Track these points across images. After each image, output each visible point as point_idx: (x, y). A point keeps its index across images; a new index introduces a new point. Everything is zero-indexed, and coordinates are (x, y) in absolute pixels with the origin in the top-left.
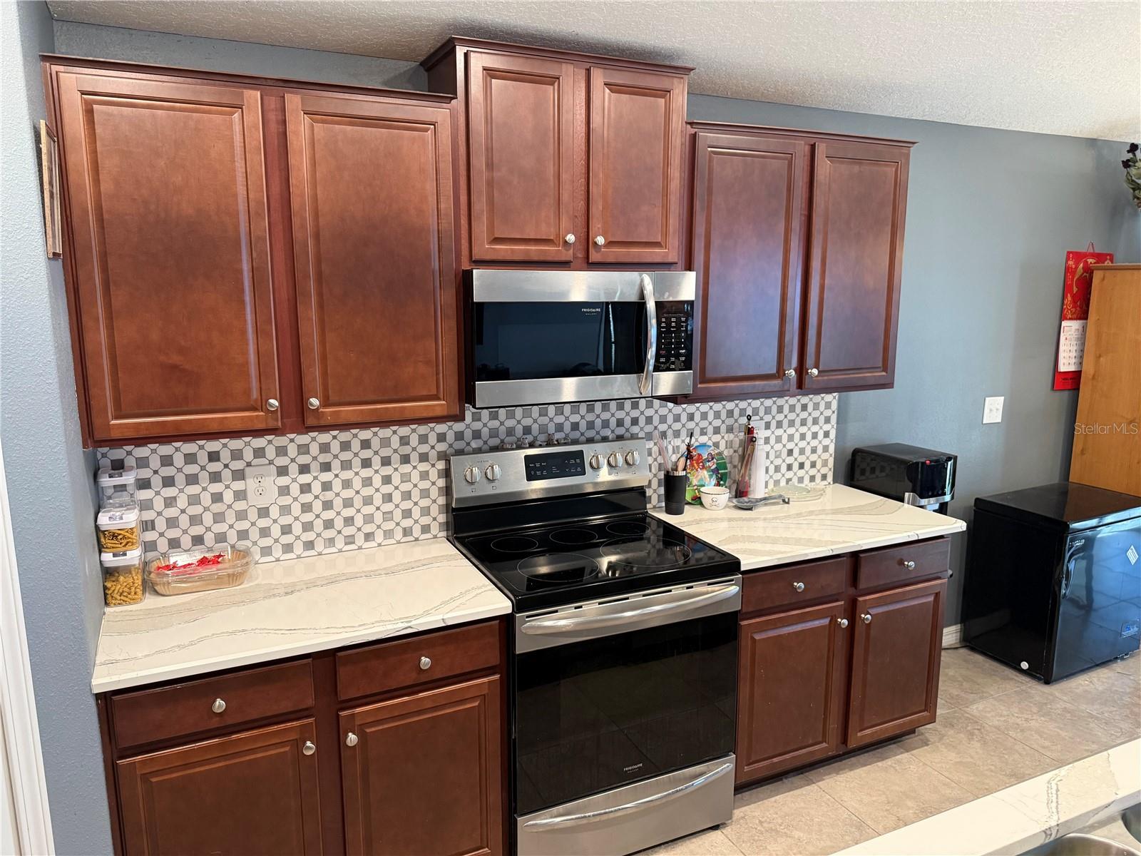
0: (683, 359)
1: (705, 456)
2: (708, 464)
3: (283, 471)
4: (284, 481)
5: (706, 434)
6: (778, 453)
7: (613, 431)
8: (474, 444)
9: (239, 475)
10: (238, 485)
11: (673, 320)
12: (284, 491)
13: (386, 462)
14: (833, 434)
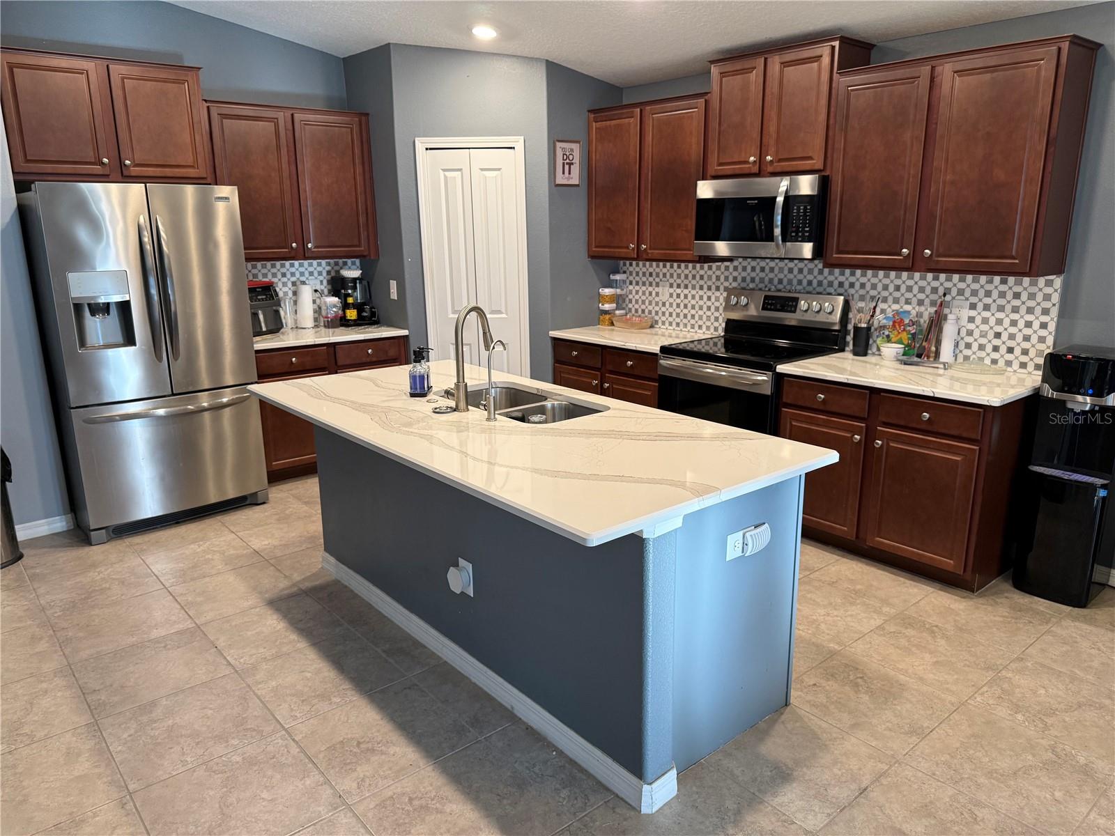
0: (807, 234)
1: (907, 321)
2: (908, 328)
3: (671, 286)
4: (671, 290)
5: (910, 304)
6: (984, 333)
7: (835, 290)
8: (752, 286)
9: (657, 285)
10: (657, 289)
11: (802, 208)
12: (671, 295)
13: (709, 288)
14: (1052, 326)
